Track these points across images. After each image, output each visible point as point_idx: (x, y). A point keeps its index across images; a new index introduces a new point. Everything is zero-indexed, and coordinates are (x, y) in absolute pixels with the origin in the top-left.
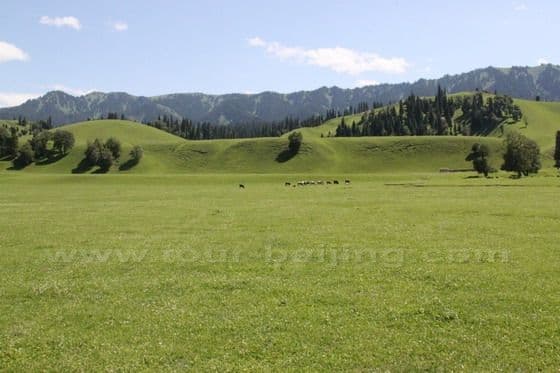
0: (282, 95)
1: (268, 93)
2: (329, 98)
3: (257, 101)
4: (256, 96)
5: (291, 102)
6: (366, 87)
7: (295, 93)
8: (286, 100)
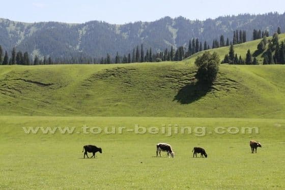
0: (114, 26)
1: (95, 22)
2: (174, 31)
3: (82, 32)
4: (80, 26)
5: (125, 35)
6: (220, 18)
7: (130, 24)
8: (118, 32)
